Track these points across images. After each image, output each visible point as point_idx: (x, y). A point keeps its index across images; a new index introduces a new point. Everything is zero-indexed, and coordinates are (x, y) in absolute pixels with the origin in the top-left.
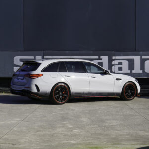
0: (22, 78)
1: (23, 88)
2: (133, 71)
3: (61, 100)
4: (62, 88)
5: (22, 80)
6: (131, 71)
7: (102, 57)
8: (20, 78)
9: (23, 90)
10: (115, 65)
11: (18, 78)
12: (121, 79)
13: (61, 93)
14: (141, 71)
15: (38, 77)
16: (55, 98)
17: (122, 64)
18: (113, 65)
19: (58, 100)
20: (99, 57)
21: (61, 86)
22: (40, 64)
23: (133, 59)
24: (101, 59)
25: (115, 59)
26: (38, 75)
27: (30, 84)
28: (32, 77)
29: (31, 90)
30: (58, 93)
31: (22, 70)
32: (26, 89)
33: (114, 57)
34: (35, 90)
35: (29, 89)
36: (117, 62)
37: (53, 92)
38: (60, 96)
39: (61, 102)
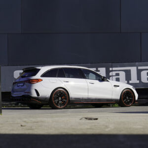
0: (22, 84)
1: (23, 94)
2: (130, 82)
3: (61, 105)
4: (62, 93)
5: (22, 86)
7: (99, 69)
8: (20, 85)
11: (18, 85)
12: (118, 86)
13: (60, 98)
14: (138, 82)
15: (38, 82)
16: (55, 102)
17: (119, 76)
18: (111, 76)
20: (97, 69)
21: (60, 91)
22: (39, 70)
23: (130, 70)
24: (99, 71)
25: (112, 71)
26: (38, 80)
27: (30, 88)
28: (31, 82)
29: (31, 94)
30: (58, 98)
31: (22, 76)
32: (26, 94)
33: (111, 69)
34: (34, 95)
35: (29, 94)
36: (114, 73)
37: (53, 97)
38: (59, 101)
39: (61, 106)
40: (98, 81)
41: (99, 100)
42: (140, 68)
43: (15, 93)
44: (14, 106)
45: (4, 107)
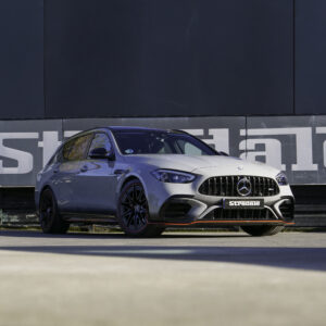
2: (295, 168)
6: (289, 167)
7: (212, 132)
10: (247, 151)
14: (315, 167)
17: (264, 150)
18: (243, 151)
20: (206, 132)
23: (294, 136)
24: (211, 137)
25: (246, 137)
33: (243, 132)
36: (251, 144)
42: (320, 130)
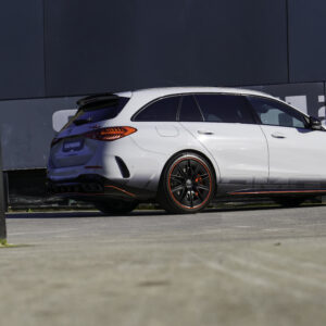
0: (78, 144)
1: (79, 171)
4: (194, 168)
5: (76, 149)
8: (72, 145)
9: (81, 176)
11: (67, 146)
13: (189, 181)
15: (123, 136)
16: (175, 193)
18: (322, 119)
19: (182, 201)
21: (188, 160)
22: (127, 100)
25: (325, 104)
26: (123, 131)
27: (100, 155)
28: (105, 136)
29: (105, 172)
30: (183, 181)
31: (76, 122)
32: (91, 171)
33: (321, 99)
34: (115, 173)
35: (98, 172)
37: (168, 178)
38: (187, 190)
39: (192, 206)
40: (295, 130)
41: (301, 184)
43: (58, 171)
44: (55, 209)
45: (30, 212)
